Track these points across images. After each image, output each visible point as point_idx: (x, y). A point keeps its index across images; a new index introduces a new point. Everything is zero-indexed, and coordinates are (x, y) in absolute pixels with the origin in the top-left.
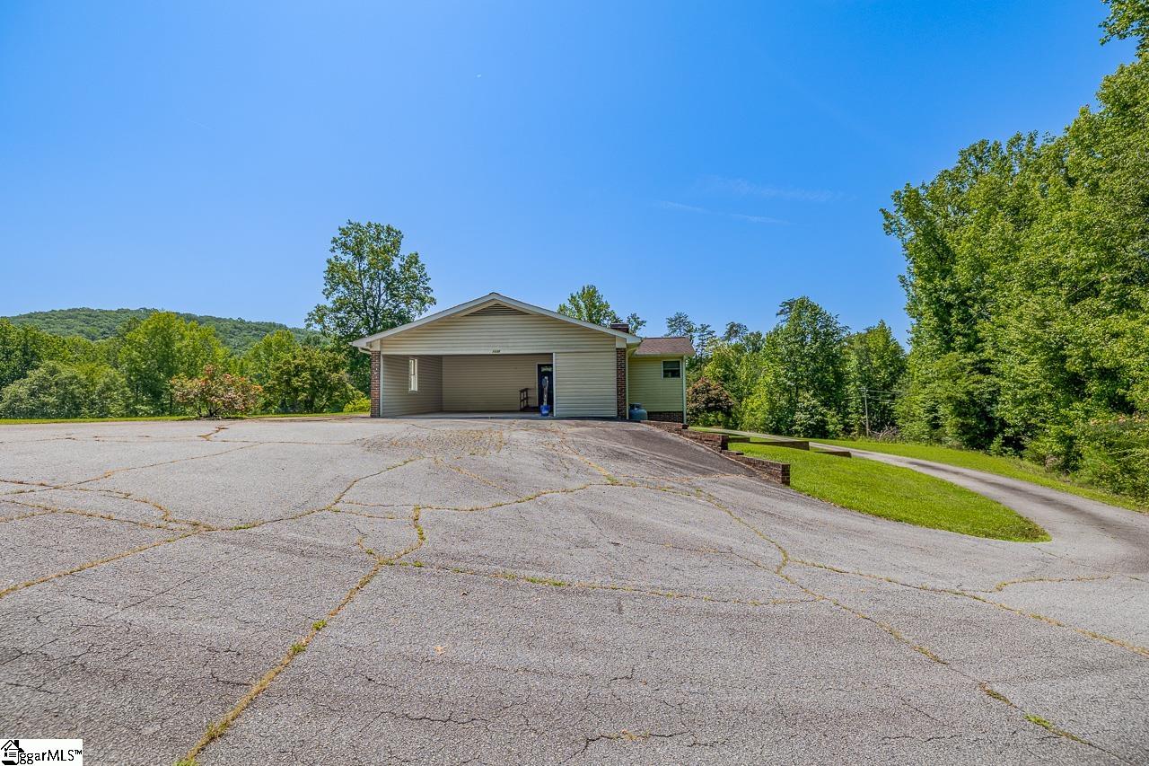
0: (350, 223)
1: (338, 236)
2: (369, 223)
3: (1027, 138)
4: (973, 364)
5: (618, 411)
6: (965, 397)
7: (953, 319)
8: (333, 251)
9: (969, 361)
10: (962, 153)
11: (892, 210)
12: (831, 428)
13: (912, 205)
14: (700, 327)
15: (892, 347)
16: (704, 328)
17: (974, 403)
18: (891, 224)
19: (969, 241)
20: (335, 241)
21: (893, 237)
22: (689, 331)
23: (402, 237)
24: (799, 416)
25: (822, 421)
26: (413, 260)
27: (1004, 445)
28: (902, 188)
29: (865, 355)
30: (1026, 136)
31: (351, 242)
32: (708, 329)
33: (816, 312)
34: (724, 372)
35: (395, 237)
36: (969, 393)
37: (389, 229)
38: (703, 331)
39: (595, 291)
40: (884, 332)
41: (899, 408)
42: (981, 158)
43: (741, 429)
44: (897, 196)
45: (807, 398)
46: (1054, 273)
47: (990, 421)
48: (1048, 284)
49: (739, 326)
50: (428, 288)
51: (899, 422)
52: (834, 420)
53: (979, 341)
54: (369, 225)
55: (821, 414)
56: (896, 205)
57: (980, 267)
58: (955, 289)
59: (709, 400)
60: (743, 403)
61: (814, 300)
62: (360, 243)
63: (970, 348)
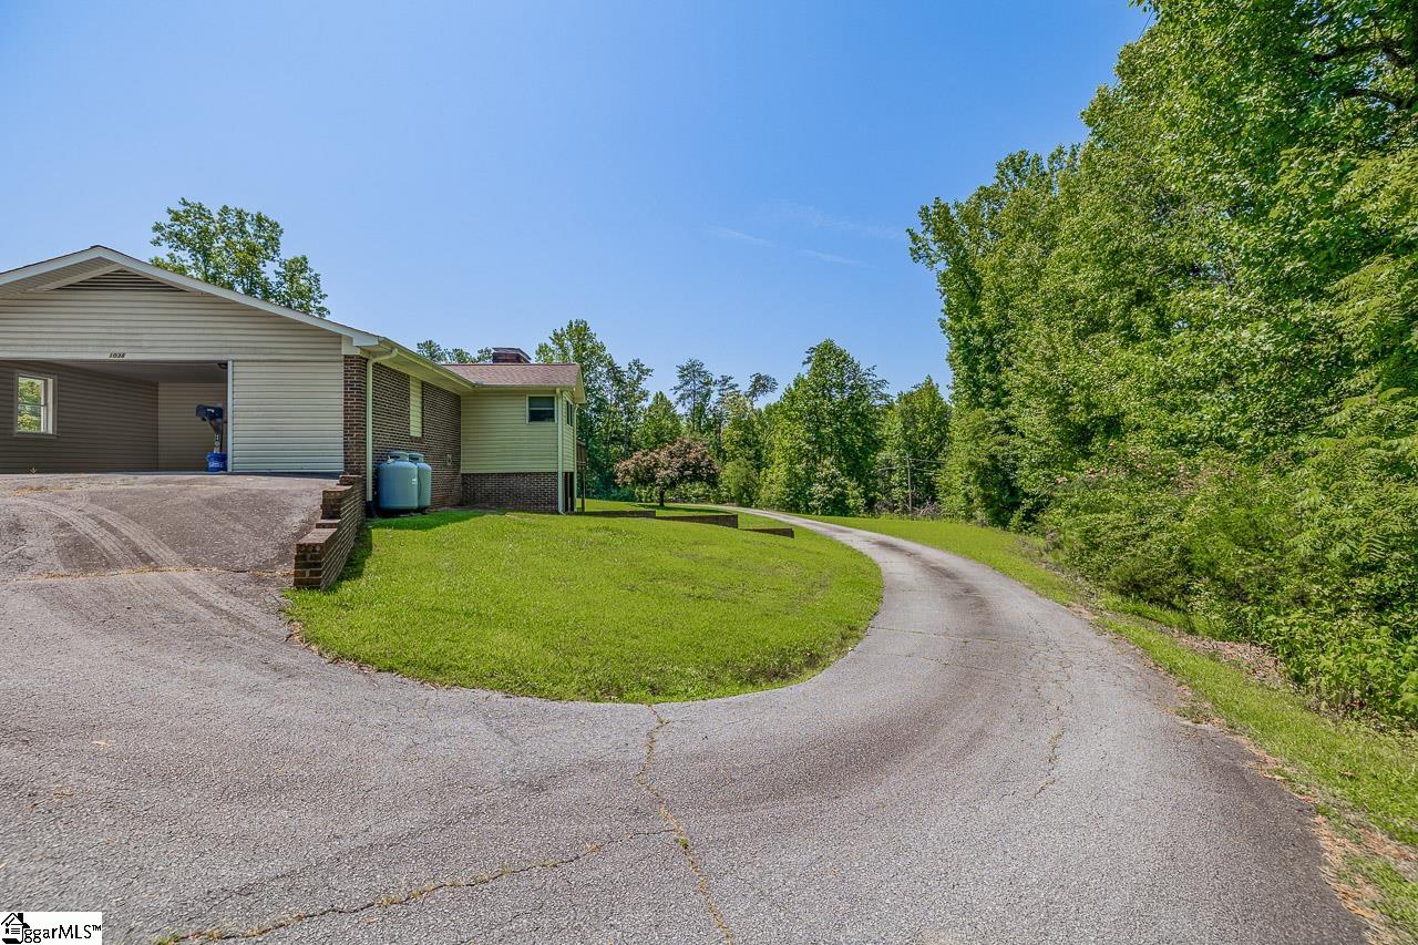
0: (185, 204)
1: (166, 220)
2: (225, 207)
3: (1069, 151)
4: (1000, 423)
5: (346, 462)
6: (987, 462)
7: (981, 367)
8: (156, 243)
9: (995, 418)
10: (999, 165)
11: (919, 230)
12: (851, 502)
13: (942, 223)
14: (721, 379)
15: (938, 408)
16: (725, 380)
17: (996, 469)
18: (919, 248)
19: (993, 269)
20: (158, 228)
21: (921, 265)
22: (707, 384)
23: (281, 232)
24: (818, 488)
25: (842, 494)
26: (297, 267)
27: (1024, 519)
28: (930, 203)
29: (910, 417)
30: (1068, 149)
31: (189, 232)
32: (731, 381)
33: (842, 360)
34: (742, 435)
35: (270, 233)
36: (993, 457)
37: (260, 220)
38: (725, 384)
39: (586, 328)
40: (930, 389)
41: (941, 480)
42: (1017, 171)
43: (757, 507)
44: (924, 212)
45: (828, 467)
46: (1071, 301)
47: (1014, 491)
48: (1064, 318)
49: (766, 378)
50: (323, 309)
51: (940, 496)
52: (856, 493)
53: (1006, 394)
54: (225, 210)
55: (840, 485)
56: (923, 224)
57: (1004, 303)
58: (983, 330)
59: (685, 466)
60: (762, 473)
61: (839, 344)
62: (204, 234)
63: (997, 404)
